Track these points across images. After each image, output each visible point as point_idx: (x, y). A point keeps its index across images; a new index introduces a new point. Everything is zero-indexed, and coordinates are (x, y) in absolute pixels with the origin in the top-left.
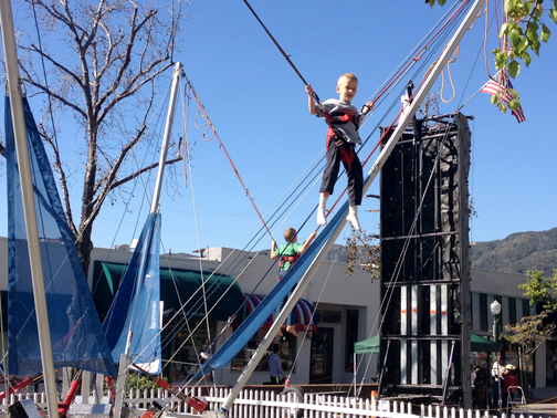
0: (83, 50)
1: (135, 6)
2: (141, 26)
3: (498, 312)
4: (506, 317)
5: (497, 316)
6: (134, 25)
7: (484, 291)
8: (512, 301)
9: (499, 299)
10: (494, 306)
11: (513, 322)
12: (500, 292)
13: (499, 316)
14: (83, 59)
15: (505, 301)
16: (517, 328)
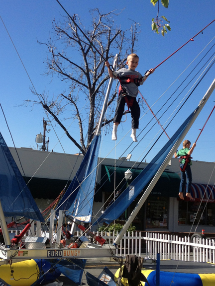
0: (85, 55)
1: (110, 29)
2: (113, 39)
6: (109, 39)
14: (85, 59)
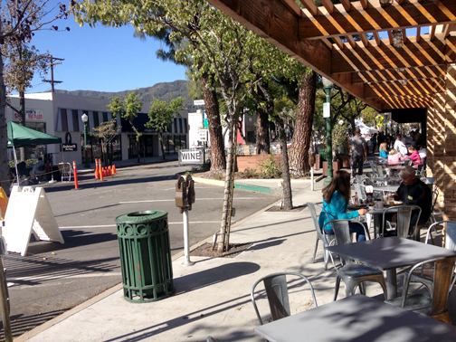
3: (86, 120)
4: (92, 123)
5: (86, 123)
7: (76, 108)
8: (95, 114)
9: (86, 112)
10: (84, 117)
11: (97, 125)
12: (86, 109)
13: (87, 123)
15: (91, 115)
16: (100, 129)
